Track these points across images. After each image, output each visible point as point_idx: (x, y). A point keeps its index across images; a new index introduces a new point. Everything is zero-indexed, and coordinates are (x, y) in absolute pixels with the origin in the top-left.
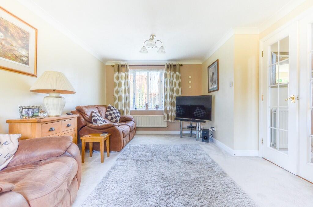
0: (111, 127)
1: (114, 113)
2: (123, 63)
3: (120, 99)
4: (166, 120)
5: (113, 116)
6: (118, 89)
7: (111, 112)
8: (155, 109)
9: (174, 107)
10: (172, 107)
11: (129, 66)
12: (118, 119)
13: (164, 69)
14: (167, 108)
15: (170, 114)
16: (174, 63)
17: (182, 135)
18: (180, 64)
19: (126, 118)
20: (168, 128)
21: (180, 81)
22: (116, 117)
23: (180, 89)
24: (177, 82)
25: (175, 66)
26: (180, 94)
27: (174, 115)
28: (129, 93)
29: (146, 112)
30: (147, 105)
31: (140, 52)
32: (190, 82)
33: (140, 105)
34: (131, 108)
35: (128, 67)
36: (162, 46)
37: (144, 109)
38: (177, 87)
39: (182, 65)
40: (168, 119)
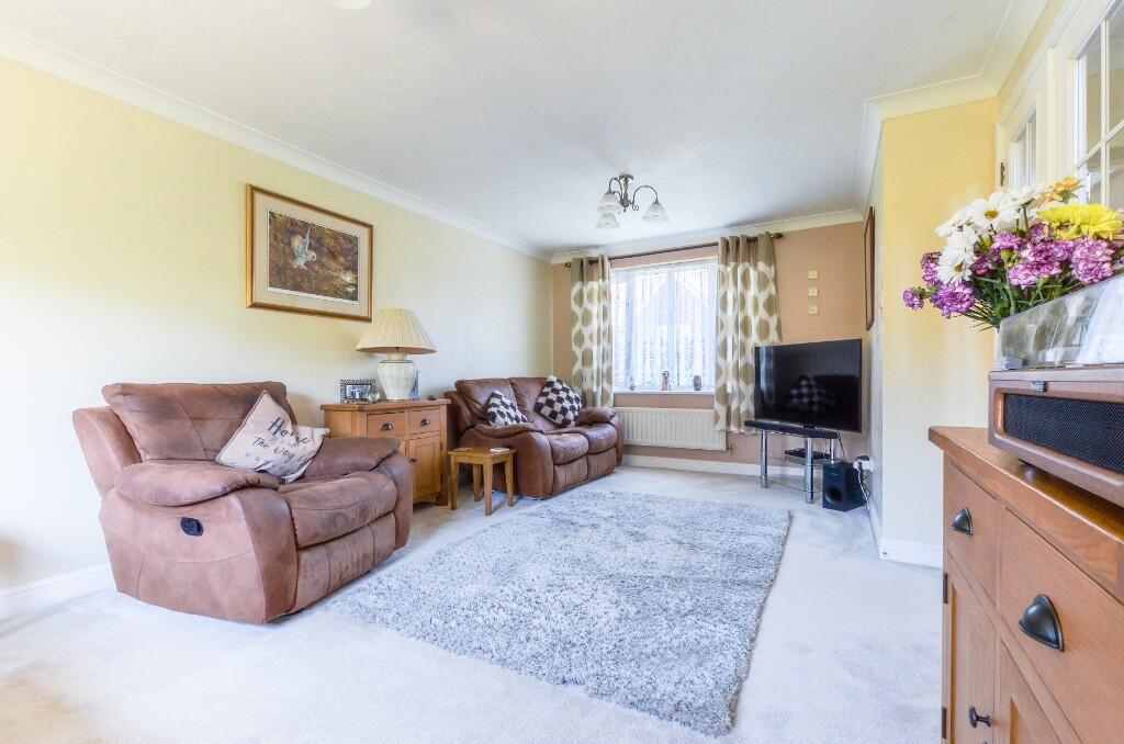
1: (560, 400)
3: (587, 359)
4: (722, 424)
5: (558, 407)
6: (580, 331)
7: (553, 396)
8: (692, 390)
9: (747, 383)
10: (742, 384)
11: (610, 259)
12: (571, 415)
13: (715, 257)
14: (725, 386)
15: (734, 407)
16: (752, 232)
17: (767, 482)
18: (773, 231)
19: (593, 416)
20: (730, 451)
21: (773, 292)
22: (564, 411)
23: (773, 322)
24: (763, 298)
25: (752, 241)
26: (773, 339)
27: (747, 412)
28: (610, 340)
29: (666, 400)
30: (666, 376)
32: (813, 292)
33: (646, 379)
34: (618, 386)
35: (607, 264)
36: (656, 202)
37: (657, 390)
38: (763, 313)
39: (779, 236)
40: (728, 423)
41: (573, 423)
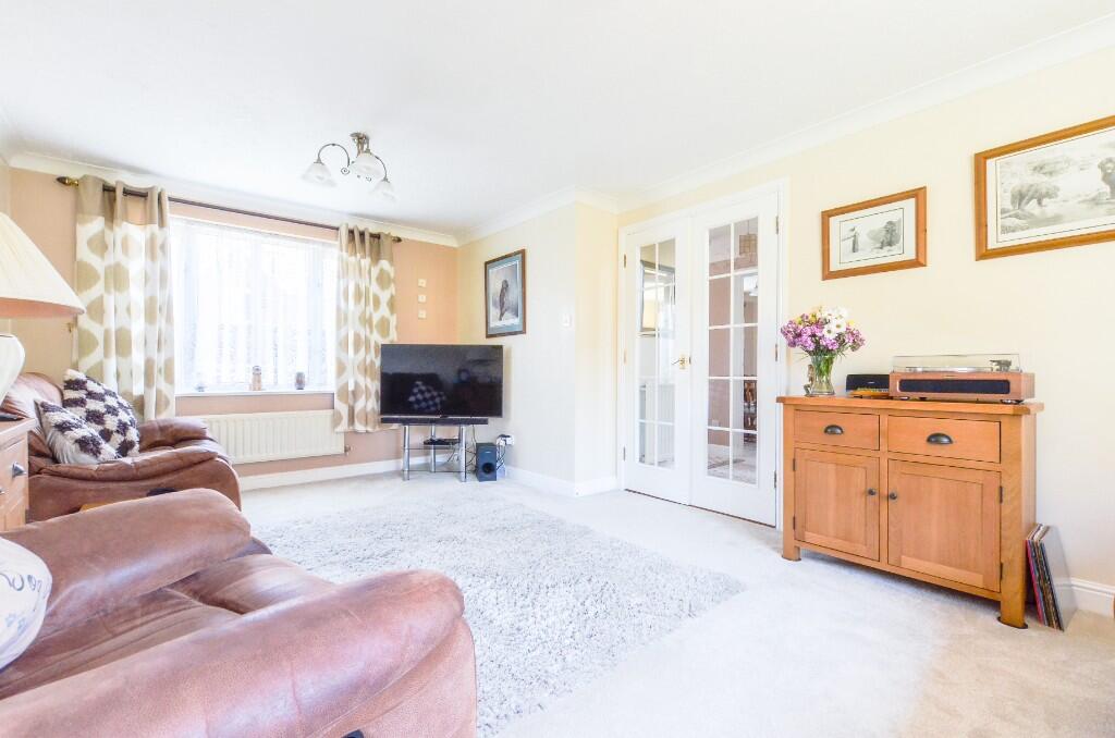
0: (200, 463)
1: (112, 411)
2: (136, 183)
3: (123, 344)
4: (344, 426)
5: (111, 423)
6: (102, 297)
7: (93, 405)
8: (293, 390)
9: (372, 380)
10: (369, 380)
11: (170, 199)
13: (337, 243)
14: (347, 384)
15: (359, 406)
16: (373, 228)
18: (395, 233)
20: (347, 455)
21: (394, 293)
22: (123, 428)
23: (393, 320)
24: (385, 296)
25: (377, 237)
26: (393, 338)
27: (373, 409)
28: (169, 319)
29: (259, 402)
30: (257, 372)
31: (304, 177)
32: (422, 298)
33: (229, 378)
34: (183, 387)
35: (167, 204)
36: (385, 179)
37: (246, 390)
38: (384, 311)
39: (399, 240)
40: (351, 420)
41: (137, 446)
